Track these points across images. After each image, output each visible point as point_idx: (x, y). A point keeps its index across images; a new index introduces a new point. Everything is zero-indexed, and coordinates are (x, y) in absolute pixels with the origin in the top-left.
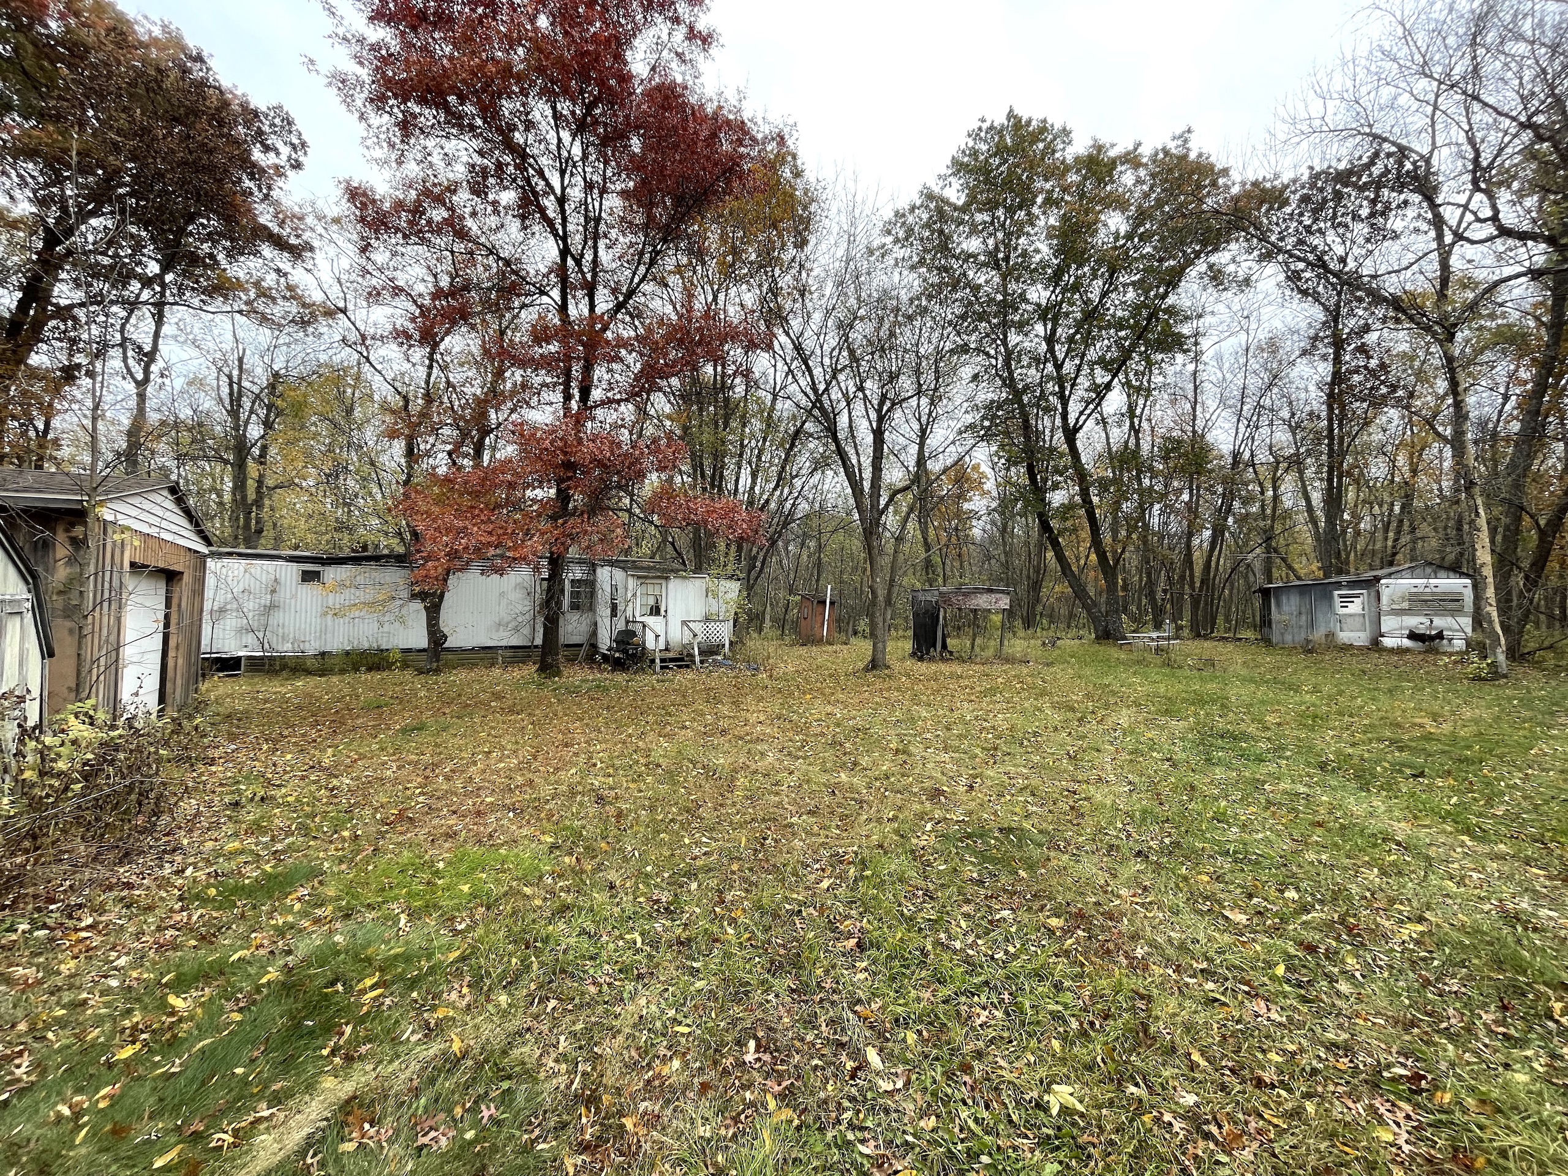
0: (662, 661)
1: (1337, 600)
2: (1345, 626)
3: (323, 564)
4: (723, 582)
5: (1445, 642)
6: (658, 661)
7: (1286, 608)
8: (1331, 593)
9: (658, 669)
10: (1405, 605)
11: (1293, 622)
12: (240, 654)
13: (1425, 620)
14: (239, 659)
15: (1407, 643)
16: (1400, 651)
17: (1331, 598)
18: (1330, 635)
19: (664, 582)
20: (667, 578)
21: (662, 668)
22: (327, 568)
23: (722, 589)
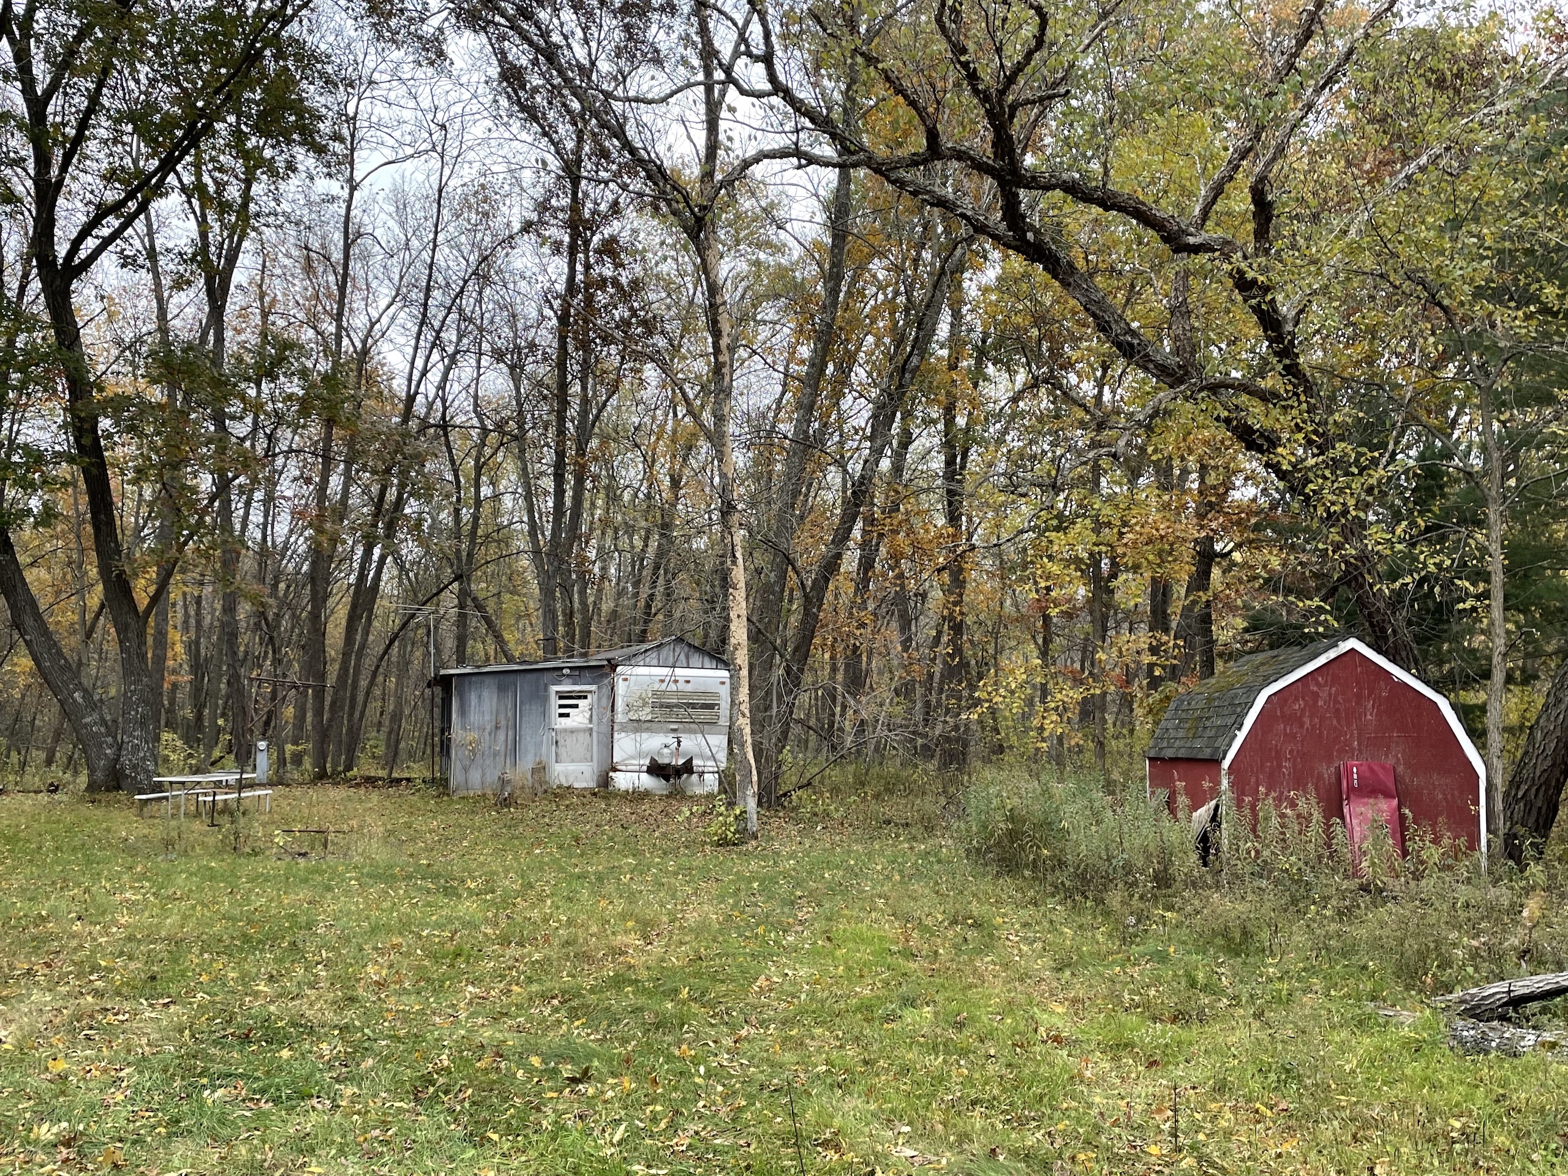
1: (555, 702)
2: (562, 751)
5: (695, 777)
7: (474, 717)
8: (546, 689)
10: (645, 714)
11: (485, 745)
13: (670, 740)
15: (647, 781)
16: (638, 796)
17: (546, 699)
18: (540, 769)
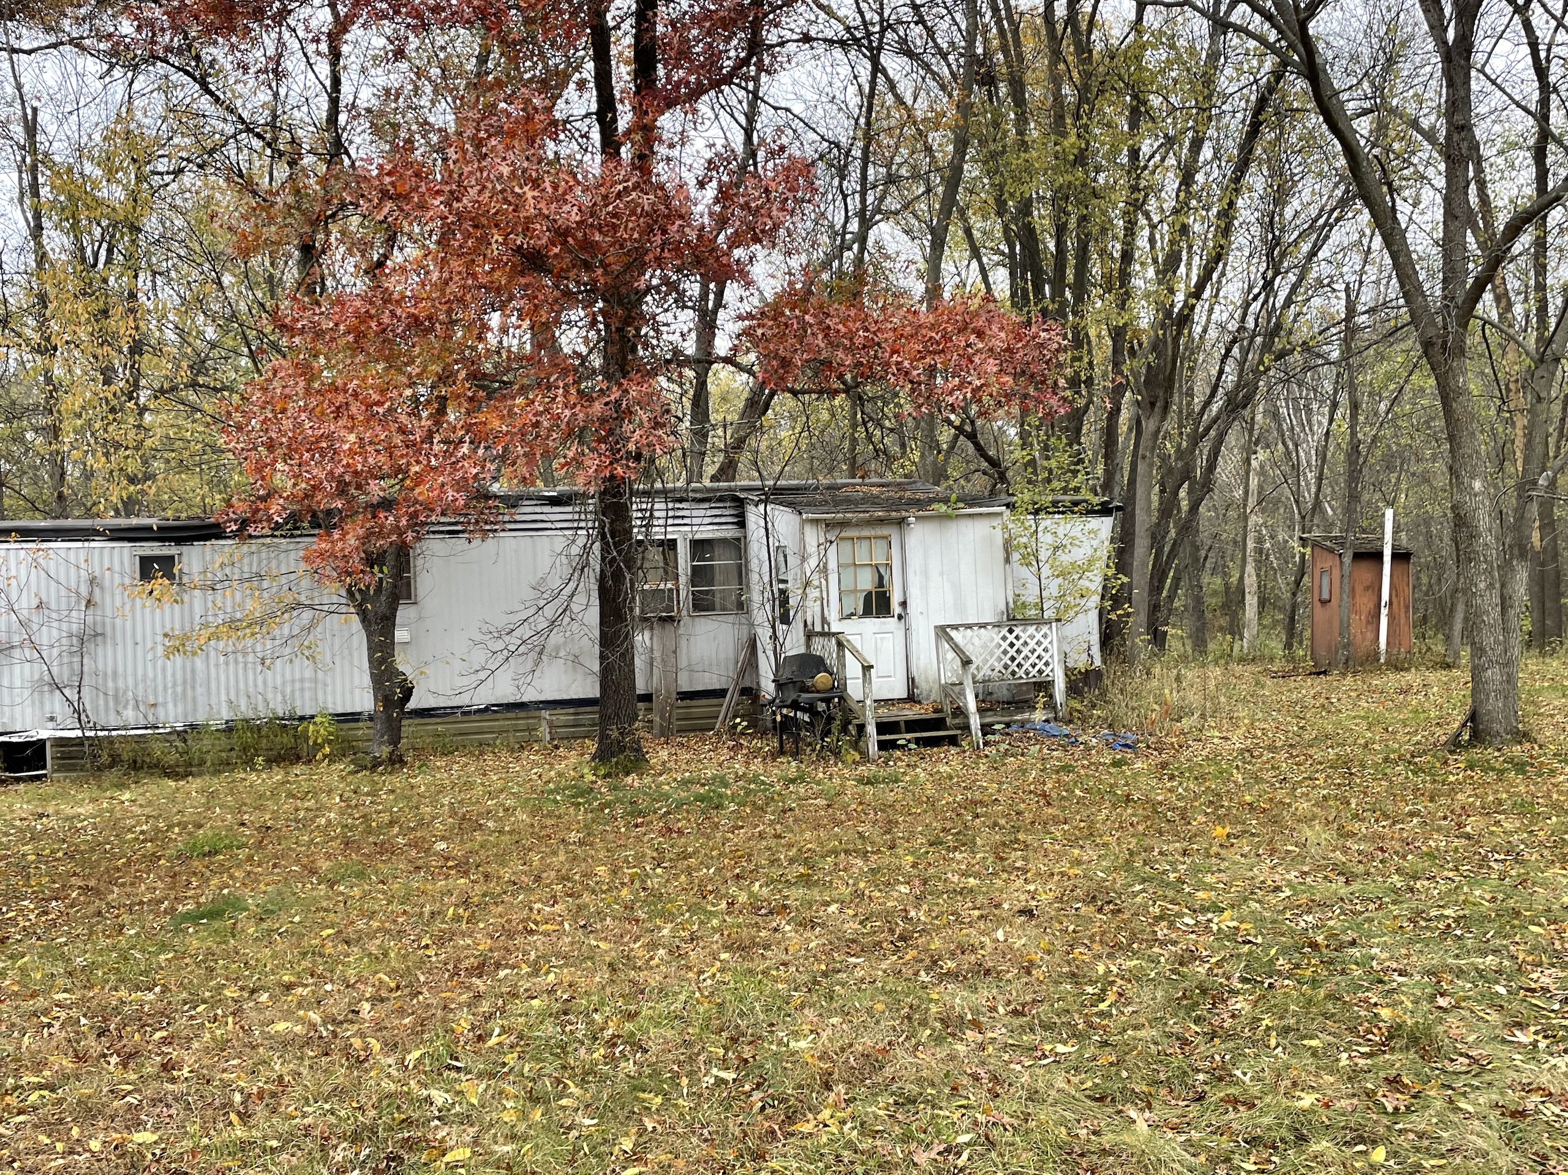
0: (882, 728)
3: (179, 541)
4: (1046, 522)
6: (871, 729)
9: (873, 748)
12: (44, 734)
14: (41, 743)
19: (893, 533)
20: (901, 522)
21: (883, 746)
22: (185, 549)
23: (1046, 539)
